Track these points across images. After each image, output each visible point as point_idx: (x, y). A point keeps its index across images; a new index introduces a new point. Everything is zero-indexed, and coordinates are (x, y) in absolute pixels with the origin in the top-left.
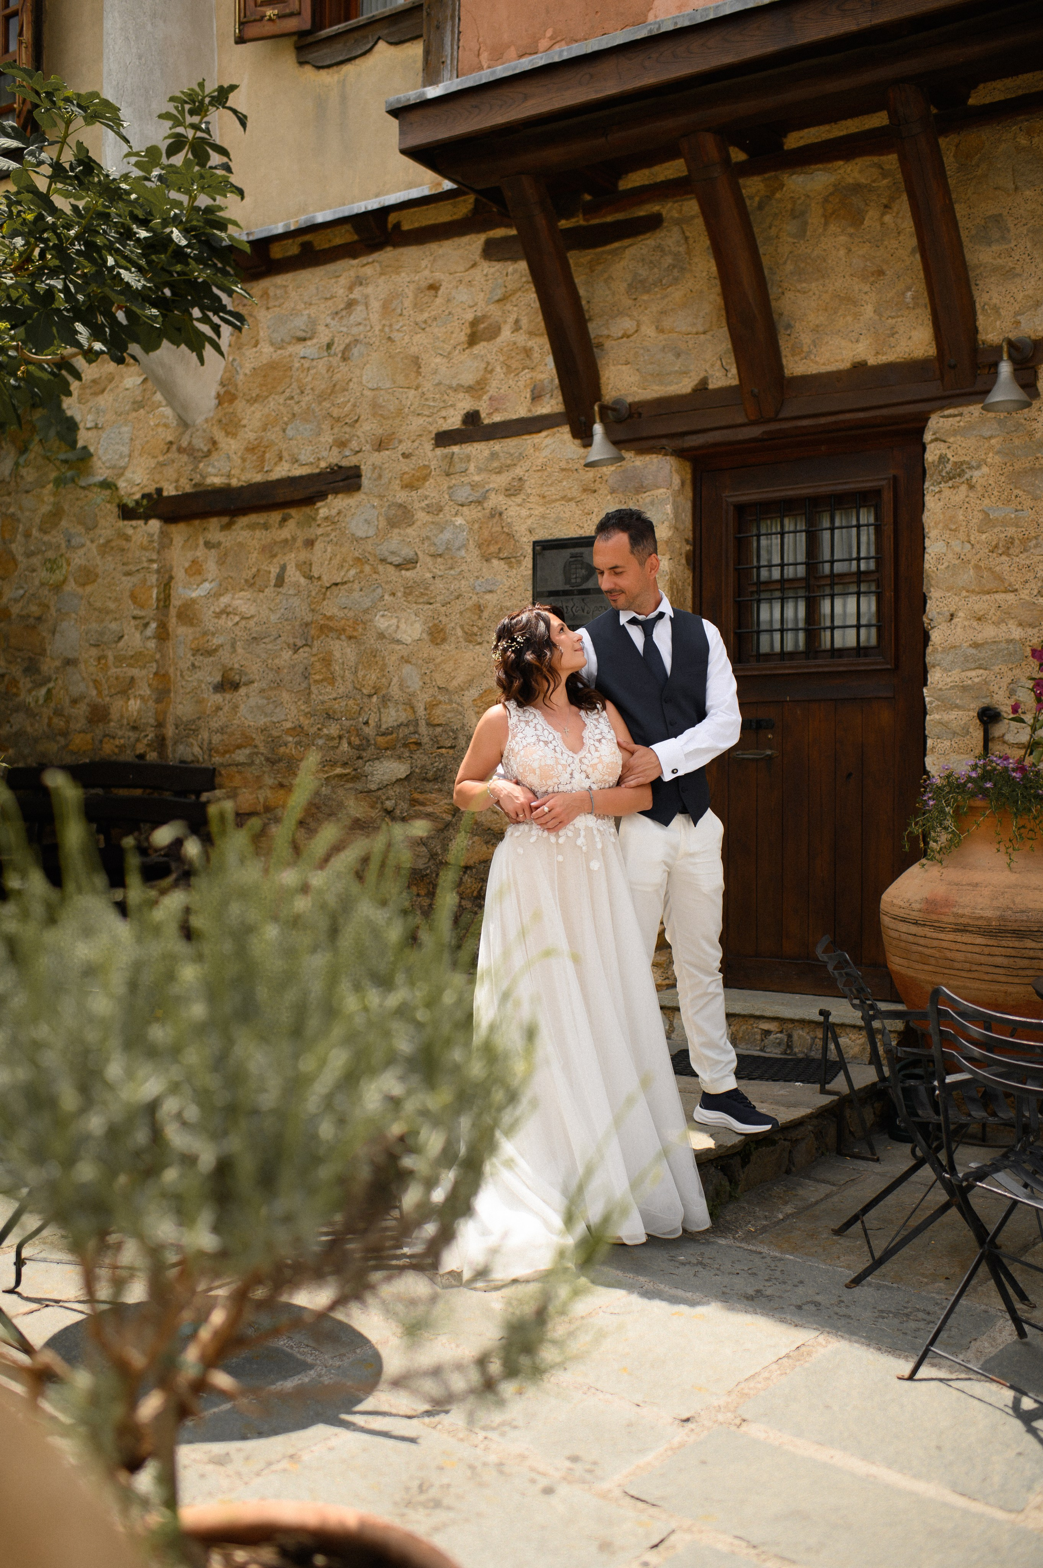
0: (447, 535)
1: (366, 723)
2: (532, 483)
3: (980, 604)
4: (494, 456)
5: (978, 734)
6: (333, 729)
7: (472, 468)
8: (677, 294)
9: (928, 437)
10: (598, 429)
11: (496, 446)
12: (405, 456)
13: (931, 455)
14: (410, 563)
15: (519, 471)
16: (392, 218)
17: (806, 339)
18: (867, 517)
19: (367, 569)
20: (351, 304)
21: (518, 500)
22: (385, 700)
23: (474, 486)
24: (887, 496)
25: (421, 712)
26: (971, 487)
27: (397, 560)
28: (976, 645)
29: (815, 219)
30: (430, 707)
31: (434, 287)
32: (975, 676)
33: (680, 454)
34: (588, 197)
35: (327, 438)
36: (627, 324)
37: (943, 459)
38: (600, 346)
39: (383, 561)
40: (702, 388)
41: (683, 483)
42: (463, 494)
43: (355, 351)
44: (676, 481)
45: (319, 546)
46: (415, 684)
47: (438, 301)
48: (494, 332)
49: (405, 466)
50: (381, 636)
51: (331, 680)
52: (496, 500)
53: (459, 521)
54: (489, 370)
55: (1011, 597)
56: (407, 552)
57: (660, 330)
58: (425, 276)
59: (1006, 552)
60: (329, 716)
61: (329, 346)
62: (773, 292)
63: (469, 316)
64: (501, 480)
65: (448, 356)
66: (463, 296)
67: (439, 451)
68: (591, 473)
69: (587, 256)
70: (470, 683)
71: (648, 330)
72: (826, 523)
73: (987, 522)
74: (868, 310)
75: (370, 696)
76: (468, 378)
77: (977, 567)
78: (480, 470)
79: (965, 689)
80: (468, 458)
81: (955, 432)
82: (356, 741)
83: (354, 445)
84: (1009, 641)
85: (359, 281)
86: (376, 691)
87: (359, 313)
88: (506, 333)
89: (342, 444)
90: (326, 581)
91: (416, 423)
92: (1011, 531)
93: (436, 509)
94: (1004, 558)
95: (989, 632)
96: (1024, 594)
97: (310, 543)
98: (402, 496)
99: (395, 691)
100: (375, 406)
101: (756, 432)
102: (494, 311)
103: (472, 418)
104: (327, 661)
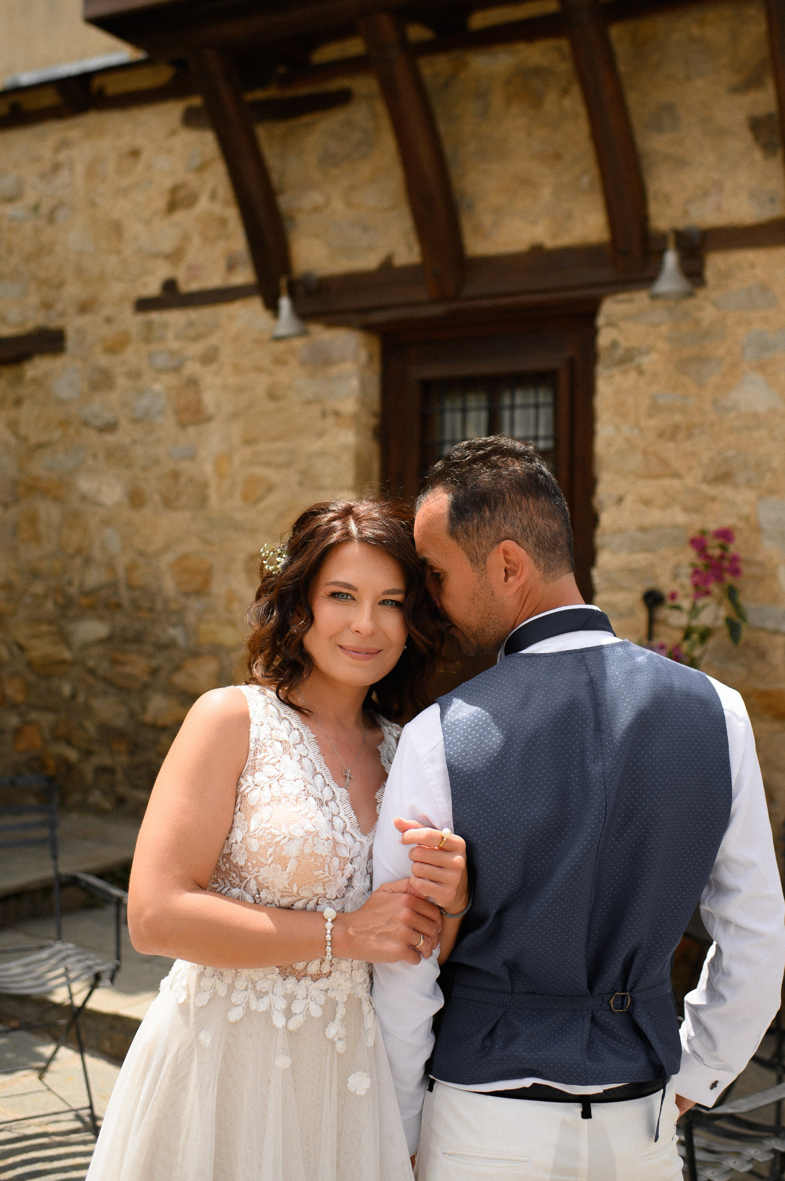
0: (145, 401)
1: (70, 583)
2: (226, 354)
3: (648, 488)
4: (191, 324)
5: (642, 615)
6: (38, 588)
7: (170, 334)
8: (365, 169)
9: (601, 321)
10: (285, 303)
11: (193, 314)
12: (108, 320)
13: (604, 339)
14: (110, 427)
15: (213, 340)
16: (97, 82)
17: (486, 219)
18: (544, 396)
19: (71, 431)
20: (56, 167)
21: (214, 367)
22: (88, 561)
23: (172, 354)
24: (564, 378)
25: (121, 573)
26: (641, 372)
27: (98, 423)
28: (643, 529)
29: (497, 99)
30: (130, 569)
31: (135, 153)
32: (641, 559)
33: (368, 328)
34: (282, 70)
35: (34, 299)
36: (316, 197)
37: (614, 344)
38: (292, 219)
39: (86, 424)
40: (387, 266)
41: (371, 358)
42: (161, 360)
43: (61, 215)
44: (363, 355)
45: (26, 406)
46: (115, 545)
47: (140, 167)
48: (191, 200)
49: (107, 331)
50: (84, 498)
51: (37, 539)
52: (192, 368)
53: (158, 387)
54: (186, 238)
55: (676, 483)
56: (107, 416)
57: (349, 204)
58: (127, 141)
59: (673, 437)
60: (35, 574)
61: (36, 208)
62: (454, 172)
63: (168, 183)
64: (195, 349)
65: (148, 222)
66: (162, 163)
67: (141, 318)
68: (280, 347)
69: (280, 128)
70: (167, 548)
71: (338, 205)
72: (506, 400)
73: (655, 409)
74: (546, 193)
75: (73, 557)
76: (167, 245)
77: (645, 453)
78: (177, 337)
79: (631, 571)
80: (165, 326)
81: (627, 317)
82: (60, 599)
83: (59, 307)
84: (675, 526)
85: (64, 144)
86: (79, 551)
87: (64, 176)
88: (203, 203)
89: (47, 306)
90: (33, 440)
91: (117, 289)
92: (678, 418)
93: (135, 375)
94: (671, 445)
95: (654, 516)
96: (689, 481)
97: (18, 402)
98: (104, 360)
99: (97, 553)
100: (80, 271)
101: (437, 310)
102: (192, 180)
103: (170, 285)
104: (33, 520)
